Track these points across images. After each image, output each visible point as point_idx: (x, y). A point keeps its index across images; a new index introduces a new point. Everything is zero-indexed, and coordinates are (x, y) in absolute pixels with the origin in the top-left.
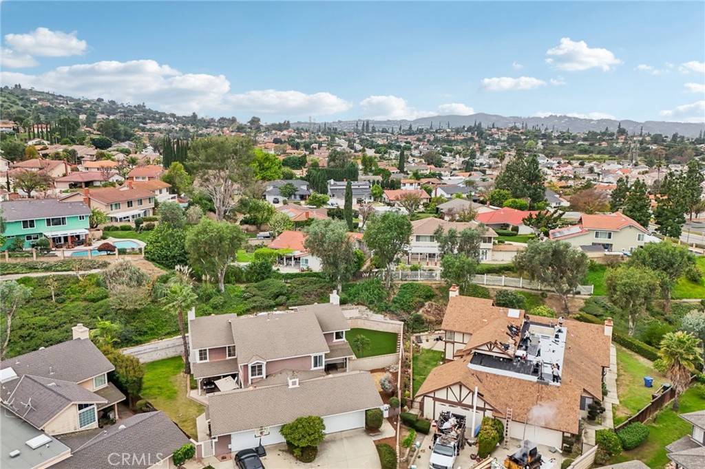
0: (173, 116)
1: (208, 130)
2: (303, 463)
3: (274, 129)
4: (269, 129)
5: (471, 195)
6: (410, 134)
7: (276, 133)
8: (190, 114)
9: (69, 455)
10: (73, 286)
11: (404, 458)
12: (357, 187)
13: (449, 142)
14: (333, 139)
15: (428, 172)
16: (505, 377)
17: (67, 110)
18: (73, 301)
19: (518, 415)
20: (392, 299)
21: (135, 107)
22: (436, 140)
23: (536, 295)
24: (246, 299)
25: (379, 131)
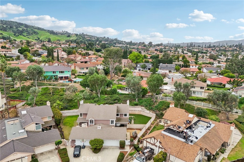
0: (125, 42)
1: (134, 46)
2: (94, 153)
3: (157, 46)
4: (155, 46)
5: (217, 71)
6: (210, 48)
7: (157, 47)
8: (130, 41)
9: (27, 136)
10: (57, 91)
11: (127, 159)
12: (170, 66)
13: (225, 51)
14: (177, 49)
15: (208, 62)
16: (173, 138)
17: (94, 40)
18: (56, 95)
19: (173, 153)
20: (155, 106)
21: (114, 39)
22: (220, 50)
23: (216, 111)
24: (105, 100)
25: (197, 46)
